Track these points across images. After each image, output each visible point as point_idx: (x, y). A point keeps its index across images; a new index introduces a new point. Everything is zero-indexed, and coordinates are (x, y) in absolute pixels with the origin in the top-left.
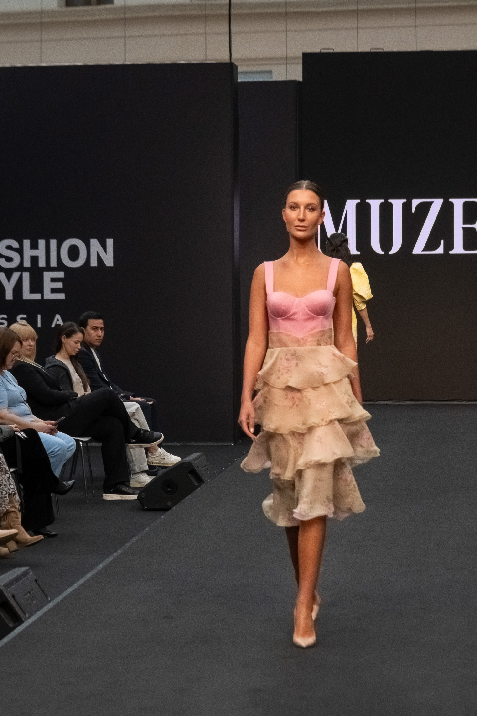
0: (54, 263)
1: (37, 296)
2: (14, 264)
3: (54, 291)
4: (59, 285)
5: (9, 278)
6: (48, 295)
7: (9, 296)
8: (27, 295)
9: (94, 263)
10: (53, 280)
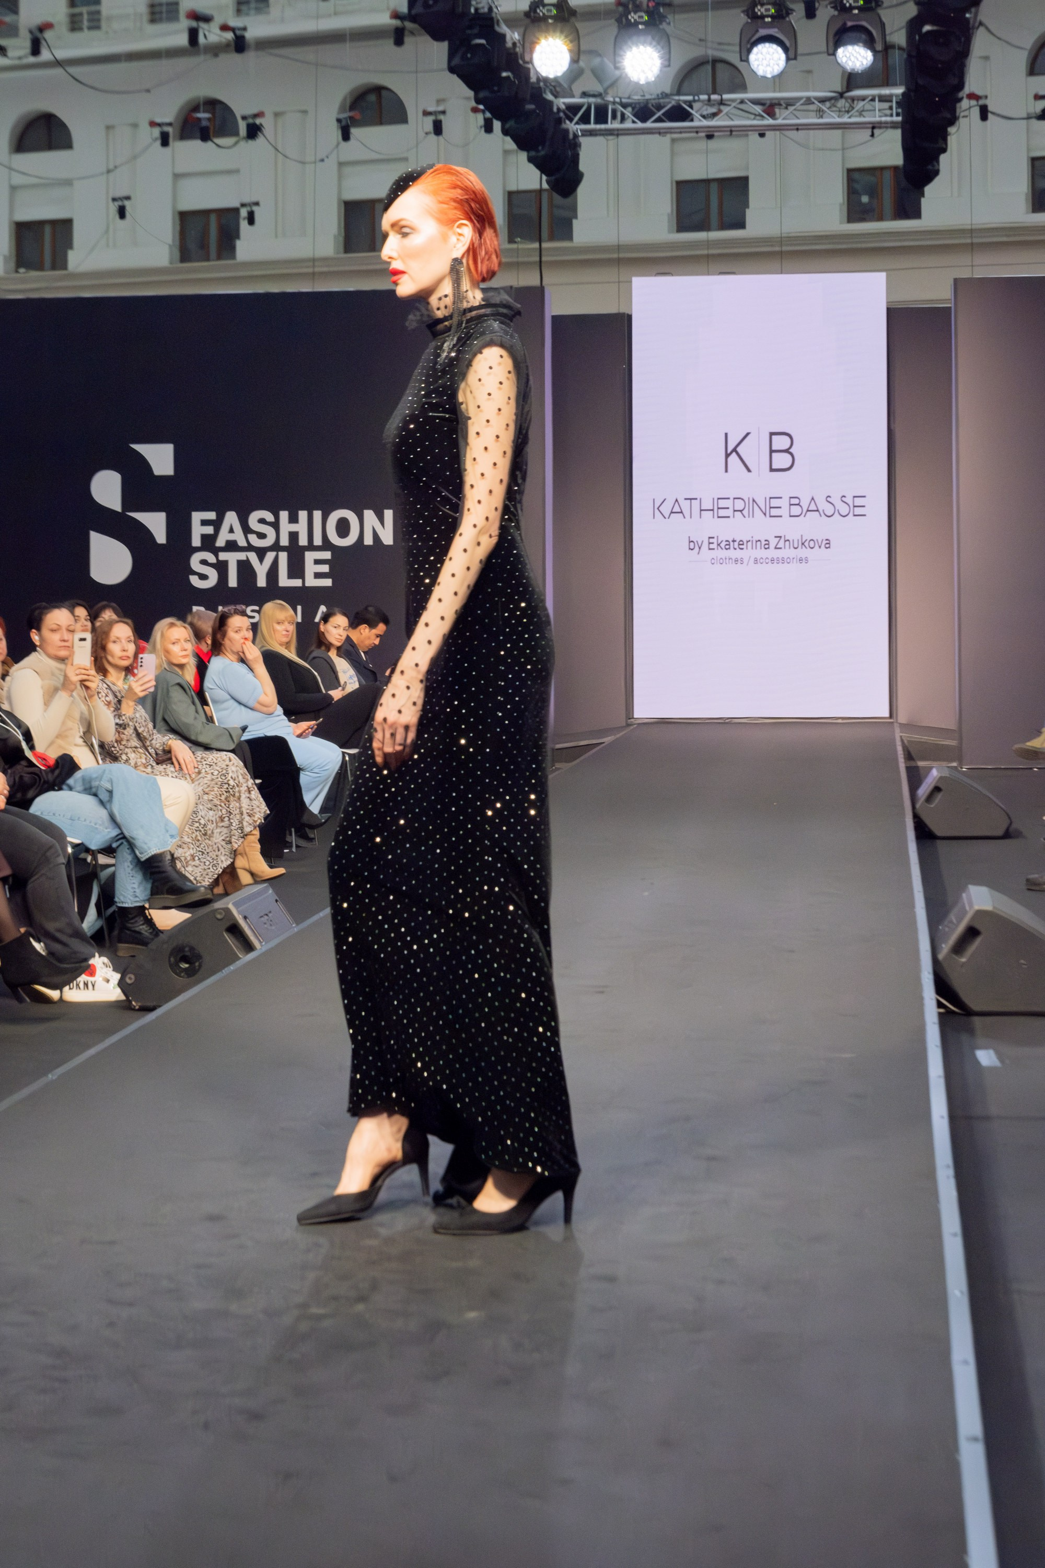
0: (318, 541)
1: (297, 583)
2: (269, 542)
3: (318, 575)
4: (325, 568)
5: (261, 559)
6: (311, 582)
7: (262, 582)
8: (284, 581)
9: (368, 541)
10: (317, 562)
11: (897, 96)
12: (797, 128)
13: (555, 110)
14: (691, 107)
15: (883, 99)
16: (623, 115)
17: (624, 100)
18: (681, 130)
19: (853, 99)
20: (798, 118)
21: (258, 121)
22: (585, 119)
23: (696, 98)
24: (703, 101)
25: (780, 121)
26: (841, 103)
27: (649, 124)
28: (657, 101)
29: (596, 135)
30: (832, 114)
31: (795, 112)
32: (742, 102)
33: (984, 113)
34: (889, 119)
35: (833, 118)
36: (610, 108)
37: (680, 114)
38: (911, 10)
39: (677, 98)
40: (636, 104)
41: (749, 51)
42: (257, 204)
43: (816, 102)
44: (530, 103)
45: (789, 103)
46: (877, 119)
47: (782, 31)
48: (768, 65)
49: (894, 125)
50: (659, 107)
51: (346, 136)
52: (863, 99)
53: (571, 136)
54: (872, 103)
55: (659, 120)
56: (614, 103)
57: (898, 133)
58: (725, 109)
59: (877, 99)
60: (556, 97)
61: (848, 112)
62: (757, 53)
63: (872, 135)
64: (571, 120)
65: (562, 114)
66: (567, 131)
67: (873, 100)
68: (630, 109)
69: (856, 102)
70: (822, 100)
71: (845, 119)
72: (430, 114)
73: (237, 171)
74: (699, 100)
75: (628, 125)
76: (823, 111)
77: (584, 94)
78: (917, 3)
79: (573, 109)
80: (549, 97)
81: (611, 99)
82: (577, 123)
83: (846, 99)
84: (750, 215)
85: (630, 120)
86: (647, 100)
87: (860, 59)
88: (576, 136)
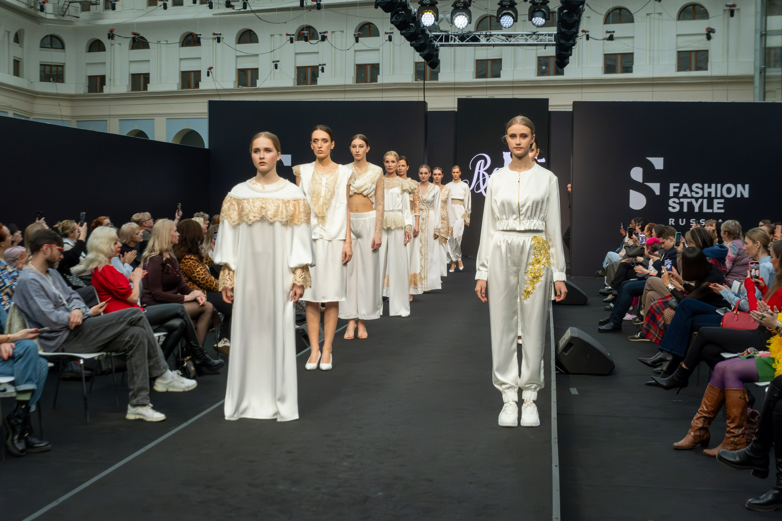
11: (554, 34)
12: (518, 45)
13: (430, 37)
14: (480, 37)
15: (550, 35)
16: (455, 39)
17: (455, 34)
18: (476, 45)
19: (539, 35)
20: (519, 42)
21: (325, 35)
22: (441, 40)
23: (482, 33)
24: (484, 35)
25: (511, 43)
26: (534, 36)
27: (464, 43)
28: (467, 34)
29: (444, 46)
30: (530, 40)
31: (517, 39)
32: (498, 35)
33: (588, 38)
34: (551, 43)
35: (530, 42)
36: (450, 36)
37: (475, 39)
38: (559, 4)
39: (474, 33)
40: (459, 35)
41: (500, 18)
42: (325, 65)
43: (525, 36)
44: (421, 34)
45: (515, 36)
46: (547, 43)
47: (513, 11)
48: (507, 24)
49: (553, 45)
50: (468, 37)
51: (357, 41)
52: (542, 35)
53: (436, 46)
54: (545, 37)
55: (468, 41)
56: (452, 35)
57: (554, 48)
58: (492, 38)
59: (547, 35)
60: (430, 32)
61: (536, 39)
62: (503, 19)
63: (545, 48)
64: (436, 41)
65: (432, 39)
66: (434, 45)
67: (546, 35)
68: (457, 37)
69: (539, 36)
70: (528, 35)
71: (535, 42)
72: (387, 33)
73: (318, 53)
74: (482, 34)
75: (456, 43)
76: (528, 39)
77: (441, 31)
78: (561, 2)
79: (437, 36)
80: (428, 32)
81: (451, 33)
82: (438, 42)
83: (536, 35)
84: (502, 73)
85: (457, 41)
86: (464, 34)
87: (540, 22)
88: (437, 47)
